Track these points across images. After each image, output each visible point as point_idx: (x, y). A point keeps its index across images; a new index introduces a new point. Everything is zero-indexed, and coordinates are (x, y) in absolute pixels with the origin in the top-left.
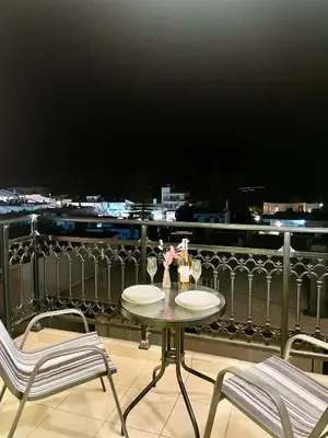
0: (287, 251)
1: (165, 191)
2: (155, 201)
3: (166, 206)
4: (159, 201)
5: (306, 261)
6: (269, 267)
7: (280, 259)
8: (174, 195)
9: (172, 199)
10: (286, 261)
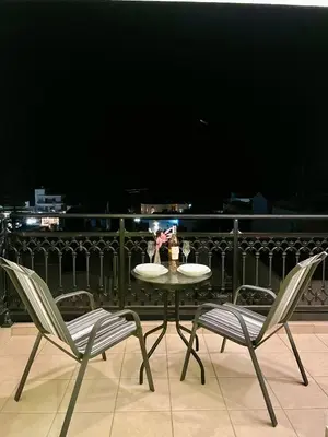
0: (236, 232)
1: (39, 193)
2: (27, 203)
3: (41, 209)
4: (32, 204)
5: (249, 240)
6: (223, 245)
7: (232, 239)
8: (51, 197)
9: (47, 201)
10: (236, 240)
